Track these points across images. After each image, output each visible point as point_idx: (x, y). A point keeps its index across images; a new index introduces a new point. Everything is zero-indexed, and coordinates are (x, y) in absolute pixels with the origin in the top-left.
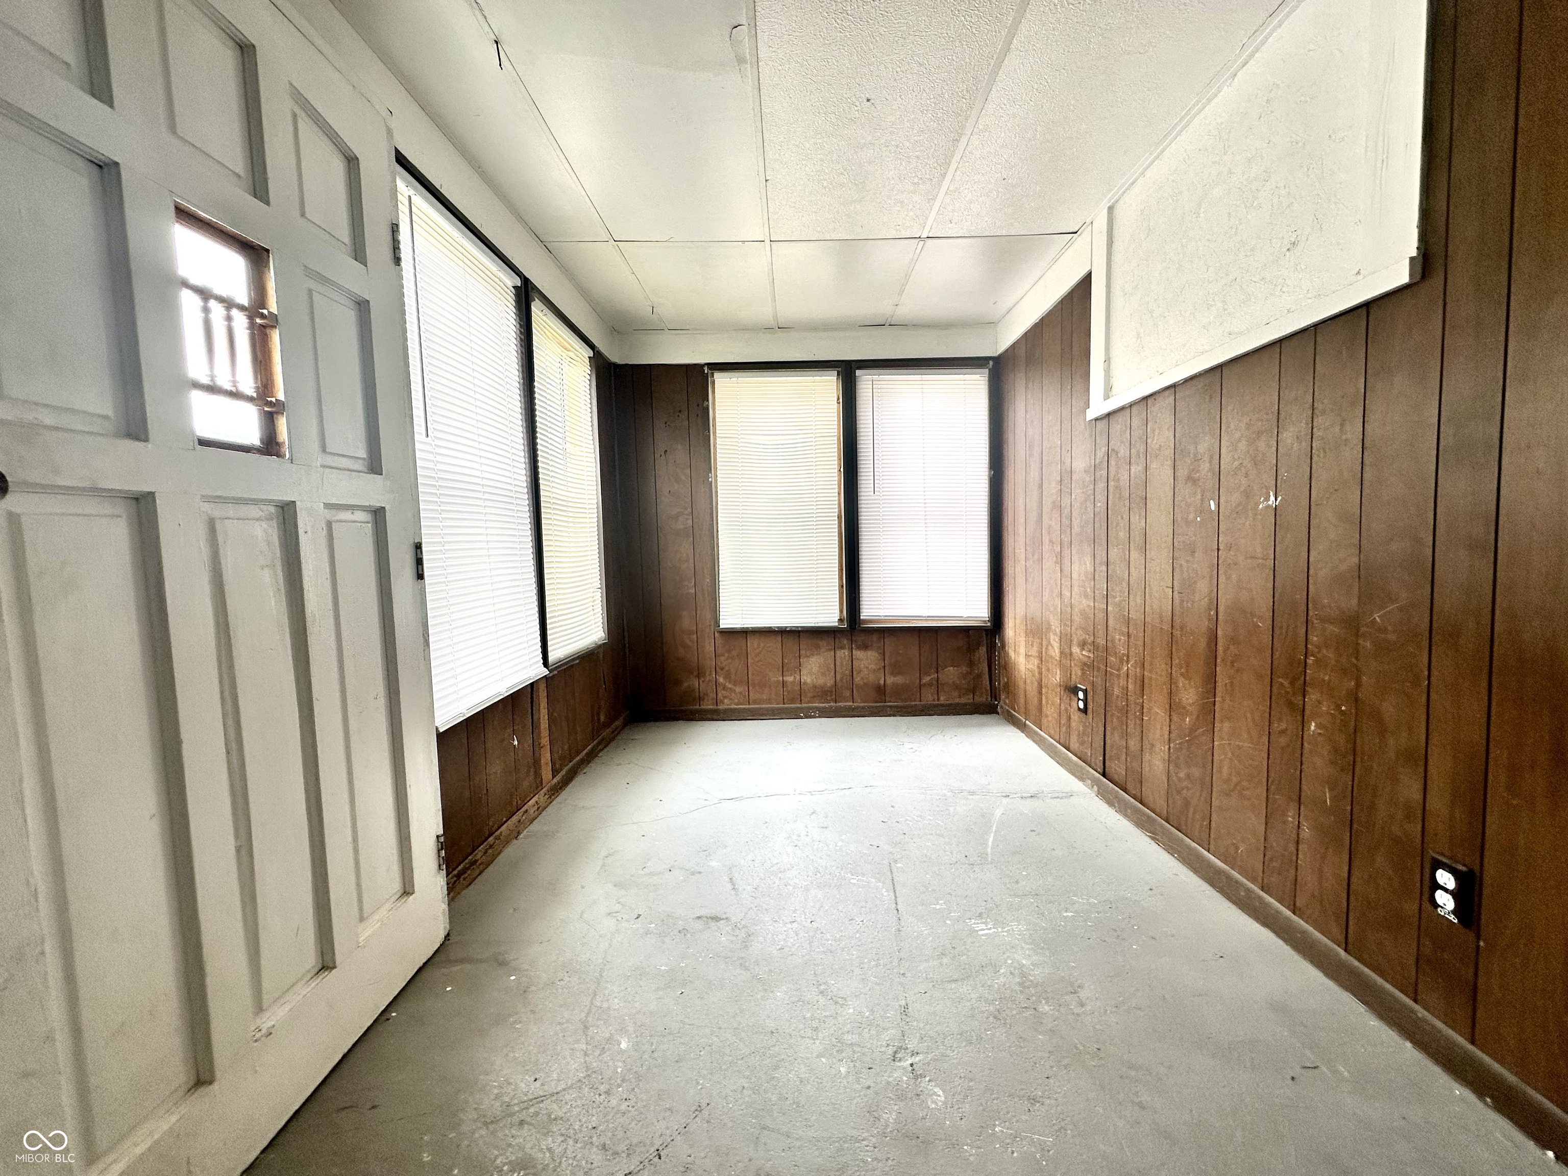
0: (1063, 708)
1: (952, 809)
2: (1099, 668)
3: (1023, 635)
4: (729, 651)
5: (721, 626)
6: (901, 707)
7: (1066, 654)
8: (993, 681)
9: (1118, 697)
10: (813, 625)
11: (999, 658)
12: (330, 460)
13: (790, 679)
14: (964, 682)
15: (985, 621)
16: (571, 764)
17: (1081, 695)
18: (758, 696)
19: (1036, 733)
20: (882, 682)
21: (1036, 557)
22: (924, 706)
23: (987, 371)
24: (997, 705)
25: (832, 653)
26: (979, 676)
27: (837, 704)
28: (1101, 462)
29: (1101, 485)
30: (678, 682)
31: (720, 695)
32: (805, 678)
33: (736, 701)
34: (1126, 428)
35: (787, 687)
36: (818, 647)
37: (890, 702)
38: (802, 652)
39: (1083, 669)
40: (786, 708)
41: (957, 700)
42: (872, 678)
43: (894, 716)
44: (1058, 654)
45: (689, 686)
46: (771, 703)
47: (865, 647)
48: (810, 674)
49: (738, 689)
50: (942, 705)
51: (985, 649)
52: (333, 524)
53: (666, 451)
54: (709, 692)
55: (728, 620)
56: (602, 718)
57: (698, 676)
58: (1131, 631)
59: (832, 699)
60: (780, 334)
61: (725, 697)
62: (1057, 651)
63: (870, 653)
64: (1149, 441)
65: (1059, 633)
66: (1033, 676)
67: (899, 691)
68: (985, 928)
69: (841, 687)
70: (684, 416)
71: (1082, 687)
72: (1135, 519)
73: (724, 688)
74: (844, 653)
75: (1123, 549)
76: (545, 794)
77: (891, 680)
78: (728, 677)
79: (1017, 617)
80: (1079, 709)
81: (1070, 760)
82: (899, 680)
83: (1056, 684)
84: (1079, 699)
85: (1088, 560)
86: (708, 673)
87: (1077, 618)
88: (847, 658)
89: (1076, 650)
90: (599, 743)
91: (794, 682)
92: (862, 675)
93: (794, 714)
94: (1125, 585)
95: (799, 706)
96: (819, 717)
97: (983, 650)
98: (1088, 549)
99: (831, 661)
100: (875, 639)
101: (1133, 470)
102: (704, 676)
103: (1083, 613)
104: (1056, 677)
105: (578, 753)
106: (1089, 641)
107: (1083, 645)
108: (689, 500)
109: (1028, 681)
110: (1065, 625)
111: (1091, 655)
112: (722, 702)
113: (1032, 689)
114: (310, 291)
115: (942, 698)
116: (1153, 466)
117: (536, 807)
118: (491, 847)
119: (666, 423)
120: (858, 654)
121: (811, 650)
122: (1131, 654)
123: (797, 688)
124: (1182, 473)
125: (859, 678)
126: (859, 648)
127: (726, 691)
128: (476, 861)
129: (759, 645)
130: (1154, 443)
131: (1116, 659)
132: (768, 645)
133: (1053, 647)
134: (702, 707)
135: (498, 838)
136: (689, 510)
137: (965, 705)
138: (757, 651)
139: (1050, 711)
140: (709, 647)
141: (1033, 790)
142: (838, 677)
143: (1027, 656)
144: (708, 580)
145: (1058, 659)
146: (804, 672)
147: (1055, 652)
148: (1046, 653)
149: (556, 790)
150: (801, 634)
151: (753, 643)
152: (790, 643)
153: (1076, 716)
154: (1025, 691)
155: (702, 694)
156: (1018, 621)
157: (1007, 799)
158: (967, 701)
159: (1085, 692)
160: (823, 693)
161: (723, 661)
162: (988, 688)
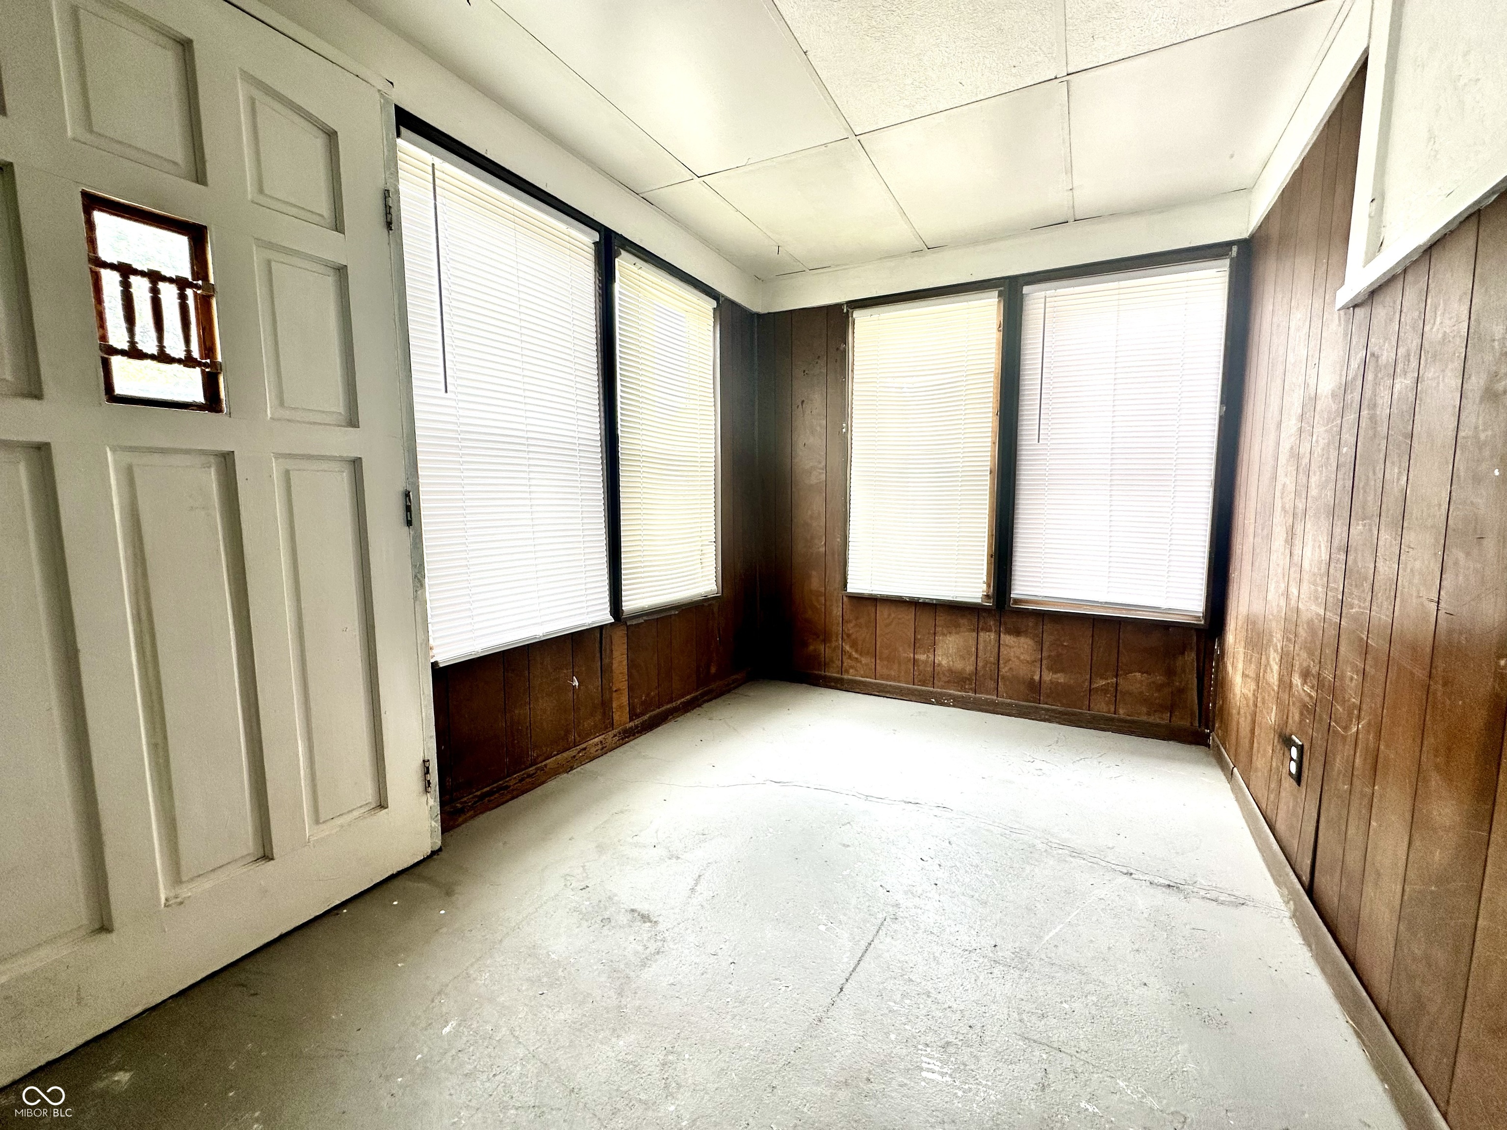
0: (1274, 764)
1: (1028, 868)
2: (1321, 719)
3: (1243, 643)
4: (857, 618)
5: (849, 591)
6: (1060, 712)
7: (1285, 684)
8: (1205, 701)
9: (1339, 772)
10: (952, 599)
11: (1217, 671)
12: (287, 414)
13: (922, 657)
14: (1156, 695)
15: (1199, 617)
16: (658, 710)
17: (1294, 752)
18: (885, 671)
19: (1240, 789)
20: (1037, 678)
21: (1265, 532)
22: (1094, 717)
23: (1227, 262)
24: (1208, 735)
25: (975, 634)
26: (1181, 691)
27: (978, 695)
28: (1354, 379)
29: (1352, 417)
30: (806, 645)
31: (845, 664)
32: (940, 659)
33: (862, 672)
34: (1395, 313)
35: (918, 666)
36: (957, 626)
37: (1046, 704)
38: (938, 629)
39: (1301, 714)
40: (916, 690)
41: (1144, 718)
42: (1023, 671)
43: (1050, 721)
44: (1276, 683)
45: (815, 650)
46: (899, 682)
47: (1017, 632)
48: (946, 655)
49: (864, 660)
50: (1121, 720)
51: (1193, 655)
52: (291, 472)
53: (803, 402)
54: (834, 659)
55: (855, 586)
56: (713, 670)
57: (824, 641)
58: (1367, 668)
59: (971, 689)
60: (930, 257)
61: (851, 667)
62: (1276, 676)
63: (1022, 640)
64: (1427, 328)
65: (1280, 650)
66: (1248, 706)
67: (1058, 693)
68: (937, 1069)
69: (983, 675)
70: (822, 362)
71: (1297, 741)
72: (1393, 472)
73: (850, 657)
74: (989, 636)
75: (1370, 525)
76: (615, 736)
77: (1048, 677)
78: (854, 645)
79: (1240, 617)
80: (1290, 773)
81: (1270, 847)
82: (1061, 678)
83: (1271, 726)
84: (1292, 759)
85: (1323, 539)
86: (834, 639)
87: (1302, 632)
88: (993, 642)
89: (1297, 680)
90: (703, 695)
91: (927, 661)
92: (1011, 665)
93: (924, 698)
94: (1367, 586)
95: (932, 689)
96: (954, 706)
97: (1191, 656)
98: (1325, 524)
99: (972, 643)
100: (1030, 624)
101: (1397, 387)
102: (830, 641)
103: (1310, 623)
104: (1271, 717)
105: (671, 701)
106: (1313, 672)
107: (1306, 675)
108: (823, 453)
109: (1242, 711)
110: (1289, 640)
111: (1314, 694)
112: (847, 672)
113: (1244, 725)
114: (269, 262)
115: (1121, 711)
116: (1430, 373)
117: (600, 746)
118: (529, 776)
119: (804, 371)
120: (1007, 639)
121: (948, 627)
122: (1364, 707)
123: (930, 669)
124: (1476, 383)
125: (1007, 669)
126: (1009, 632)
127: (851, 660)
128: (507, 787)
129: (890, 615)
130: (1434, 332)
131: (1344, 709)
132: (900, 616)
133: (1271, 670)
134: (827, 673)
135: (542, 769)
136: (823, 464)
137: (1158, 725)
138: (887, 621)
139: (1260, 762)
140: (837, 611)
141: (1177, 877)
142: (980, 664)
143: (1244, 675)
144: (839, 540)
145: (1276, 688)
146: (939, 652)
147: (1273, 678)
148: (1264, 678)
149: (629, 735)
150: (938, 607)
151: (883, 613)
152: (926, 618)
153: (1289, 784)
154: (1238, 723)
155: (827, 660)
156: (1240, 623)
157: (1126, 878)
158: (1158, 721)
159: (1301, 750)
160: (960, 680)
161: (850, 628)
162: (1196, 707)
